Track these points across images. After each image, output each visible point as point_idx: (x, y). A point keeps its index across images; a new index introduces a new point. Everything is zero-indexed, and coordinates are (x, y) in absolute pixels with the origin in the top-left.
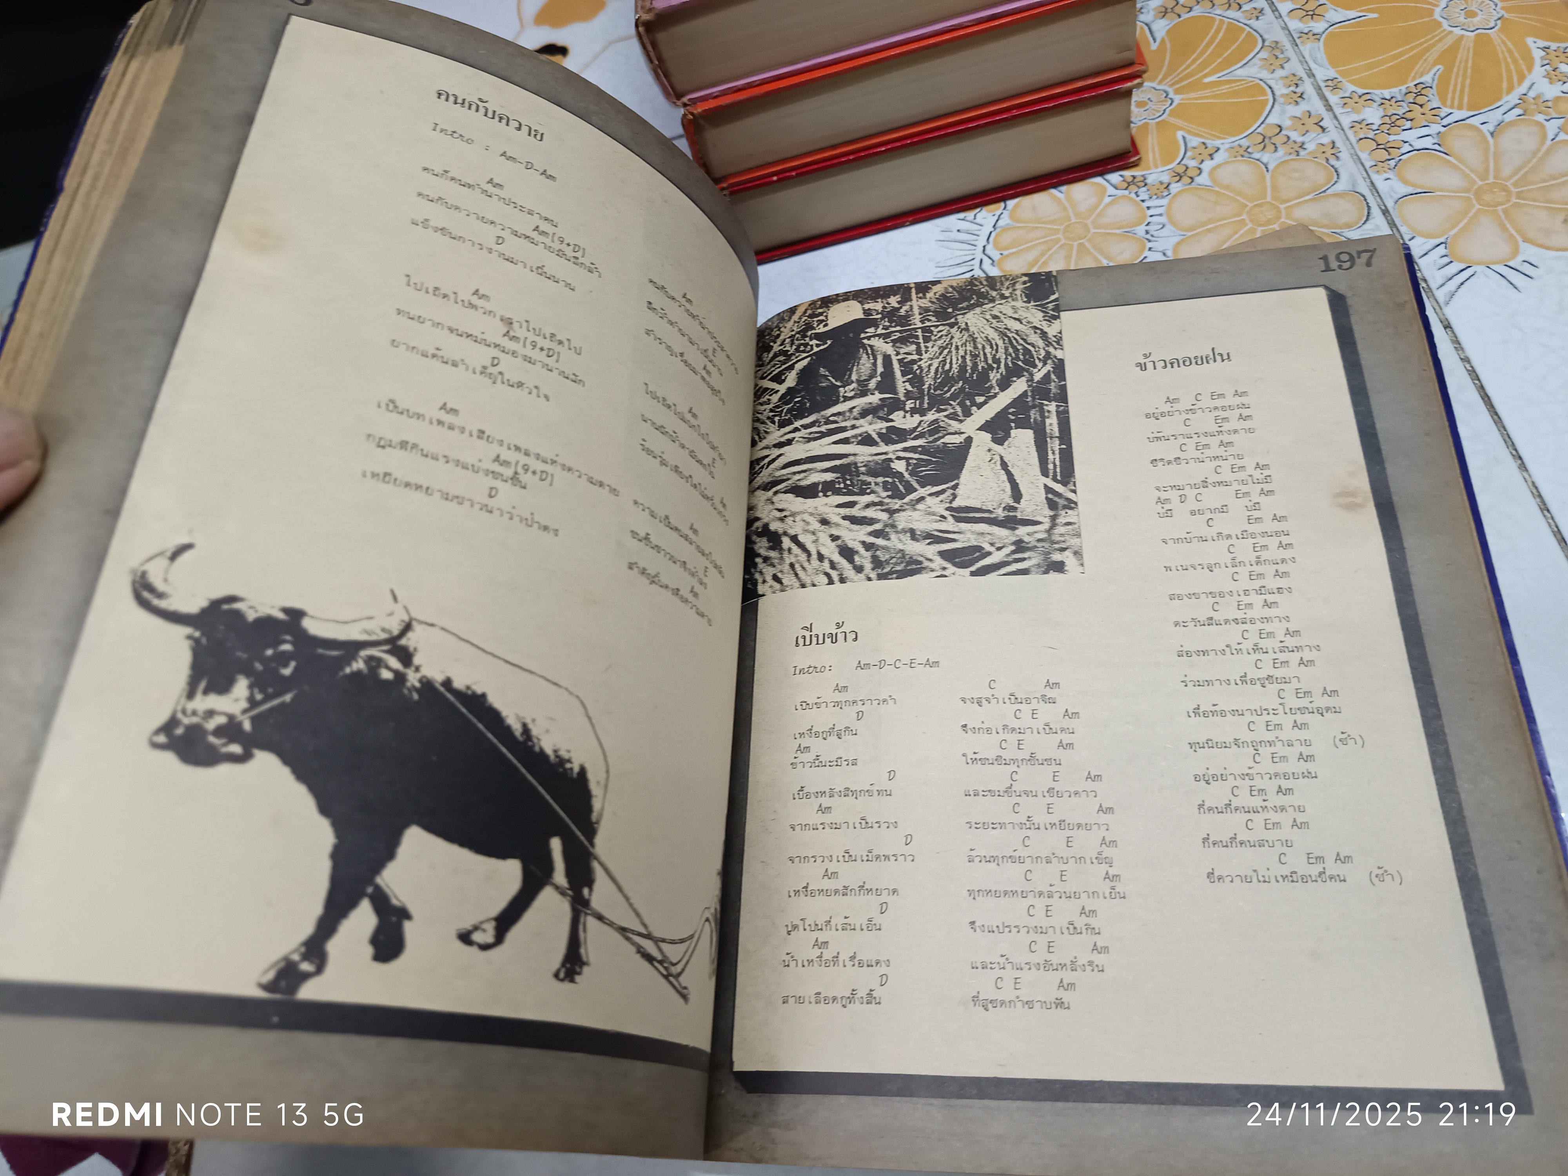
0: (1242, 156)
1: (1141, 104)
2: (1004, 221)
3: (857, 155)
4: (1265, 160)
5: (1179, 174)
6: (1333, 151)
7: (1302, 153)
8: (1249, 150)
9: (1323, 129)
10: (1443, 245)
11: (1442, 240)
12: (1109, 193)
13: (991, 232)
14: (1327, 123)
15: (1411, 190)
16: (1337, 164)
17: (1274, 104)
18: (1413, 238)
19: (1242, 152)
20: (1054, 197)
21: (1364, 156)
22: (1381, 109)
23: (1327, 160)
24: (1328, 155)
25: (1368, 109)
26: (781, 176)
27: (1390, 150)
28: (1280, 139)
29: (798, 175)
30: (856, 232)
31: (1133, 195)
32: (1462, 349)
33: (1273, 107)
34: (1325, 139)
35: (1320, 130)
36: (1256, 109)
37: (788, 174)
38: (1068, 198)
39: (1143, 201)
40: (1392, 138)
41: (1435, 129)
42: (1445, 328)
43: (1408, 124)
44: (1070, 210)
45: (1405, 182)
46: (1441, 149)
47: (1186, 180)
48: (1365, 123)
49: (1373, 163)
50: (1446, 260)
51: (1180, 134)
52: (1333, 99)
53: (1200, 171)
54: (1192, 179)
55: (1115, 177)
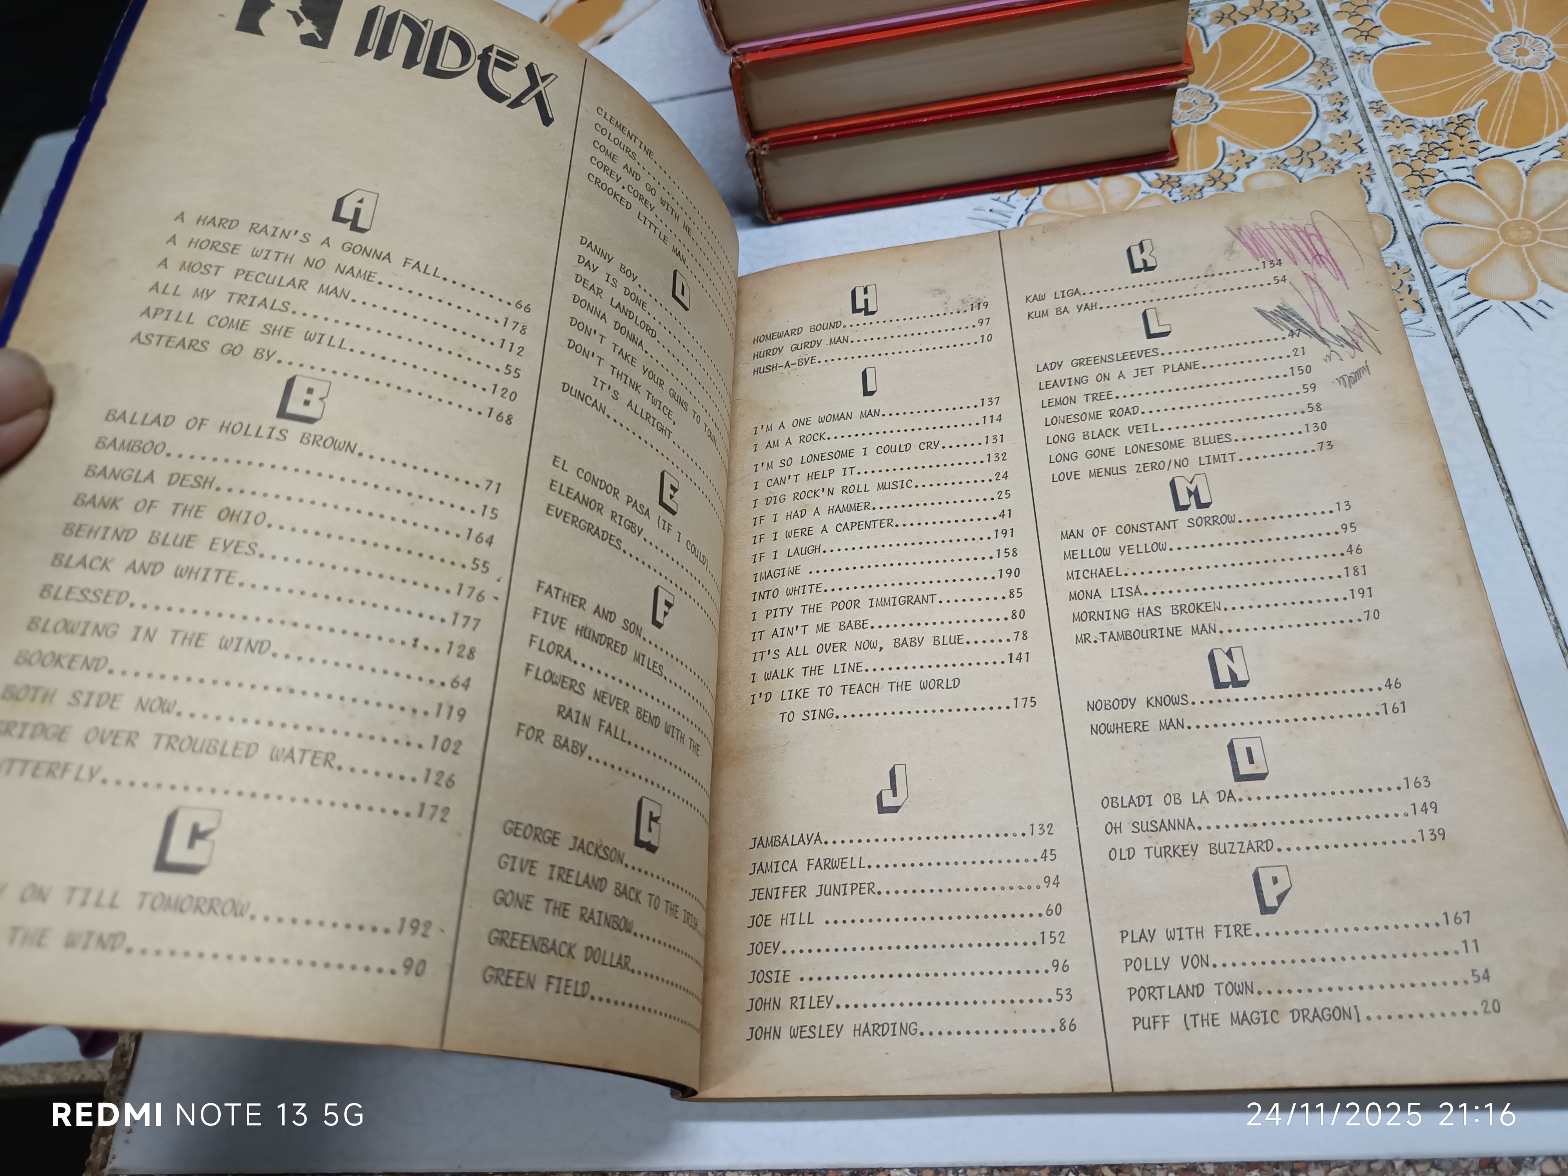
0: (1278, 168)
1: (1184, 106)
2: (1037, 206)
3: (899, 124)
4: (1300, 174)
5: (1213, 179)
6: (1368, 173)
7: (1338, 171)
8: (1286, 163)
9: (1362, 150)
10: (1463, 277)
11: (1463, 271)
12: (1142, 190)
13: (1022, 216)
14: (1366, 144)
15: (1439, 219)
16: (1370, 186)
17: (1316, 120)
18: (1434, 266)
19: (1278, 163)
20: (1088, 187)
21: (1398, 181)
22: (1421, 136)
23: (1362, 181)
24: (1363, 176)
25: (1407, 135)
26: (822, 136)
27: (1424, 177)
28: (1316, 156)
29: (838, 137)
30: (890, 201)
31: (1166, 195)
32: (1467, 379)
33: (1314, 123)
34: (1362, 160)
35: (1359, 150)
36: (1299, 124)
37: (829, 135)
38: (1102, 190)
39: (1175, 201)
40: (1428, 166)
41: (1471, 161)
42: (1454, 357)
43: (1446, 154)
44: (1103, 203)
45: (1435, 210)
46: (1475, 182)
47: (1220, 185)
48: (1404, 148)
49: (1405, 188)
50: (1464, 291)
51: (1220, 139)
52: (1376, 121)
53: (1235, 178)
54: (1226, 184)
55: (1150, 175)
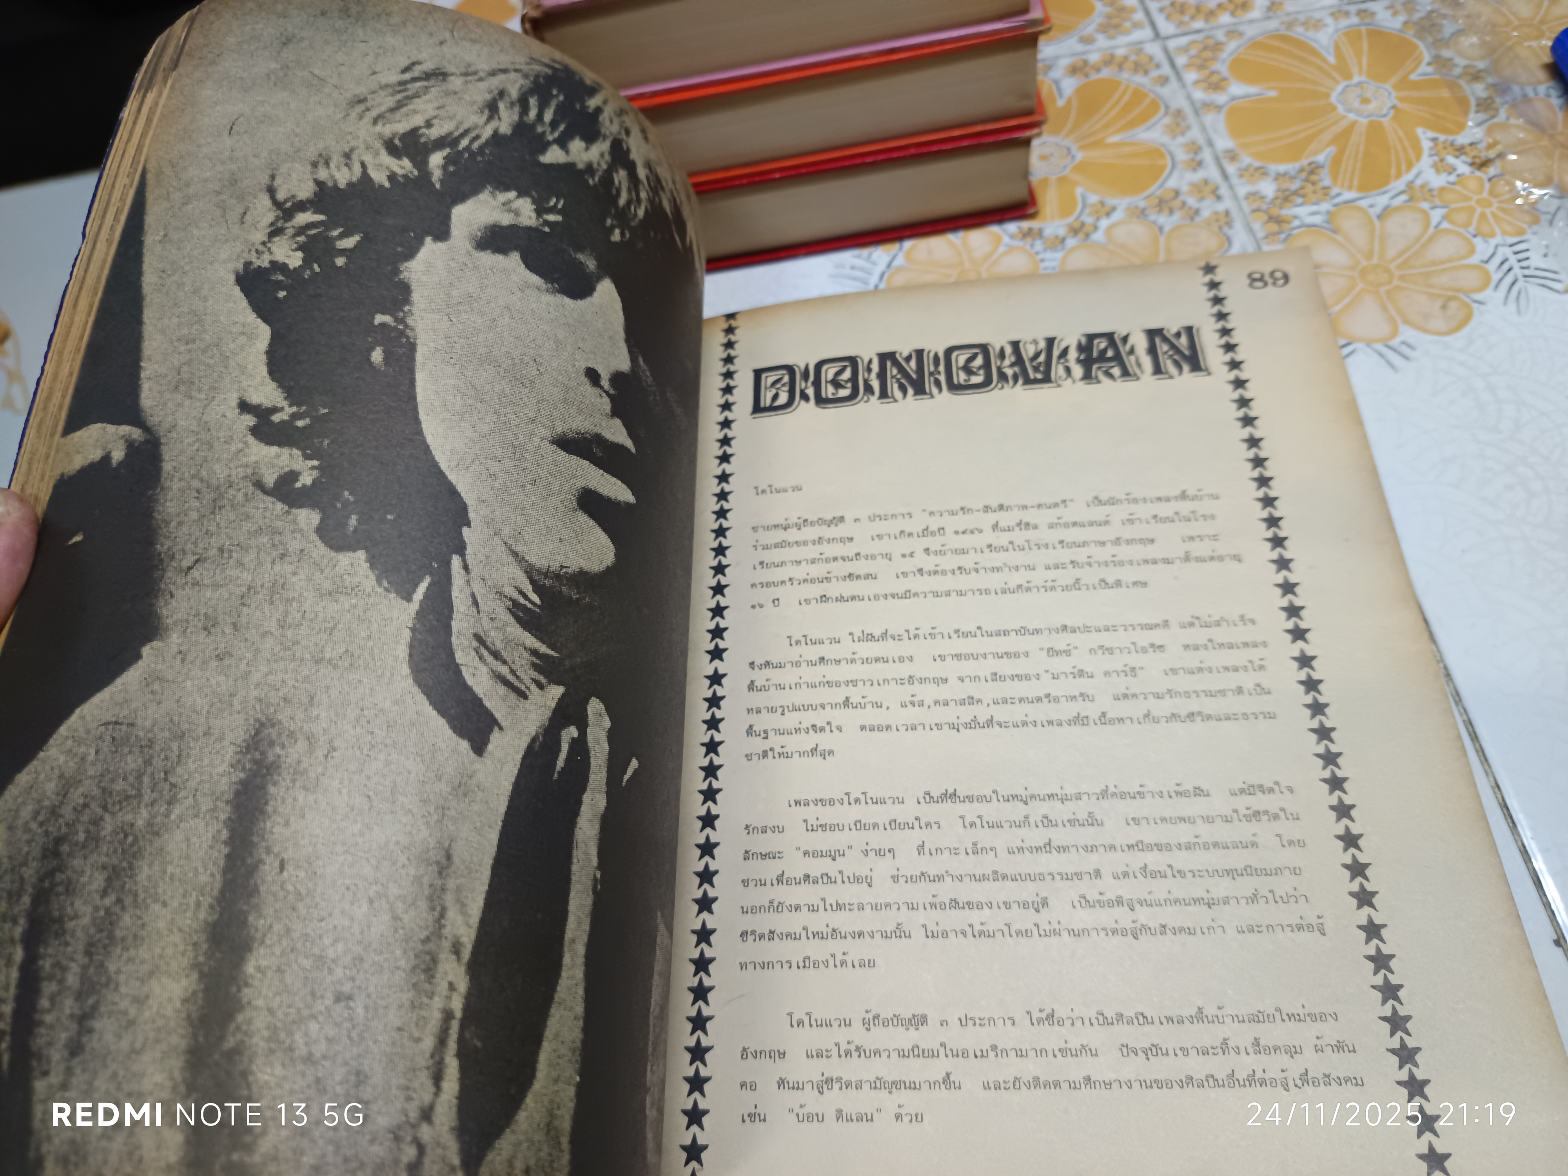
0: (1138, 218)
1: (1043, 158)
2: (900, 261)
4: (1160, 223)
5: (1075, 230)
6: (1226, 220)
7: (1197, 219)
8: (1146, 212)
9: (1219, 198)
12: (1004, 242)
13: (884, 272)
14: (1224, 191)
16: (1231, 233)
17: (1172, 168)
19: (1138, 212)
20: (949, 240)
21: (1257, 226)
22: (1275, 183)
23: (1221, 228)
24: (1221, 223)
25: (1262, 182)
27: (1282, 223)
28: (1176, 203)
31: (1028, 247)
33: (1171, 172)
34: (1220, 207)
35: (1216, 198)
36: (1155, 172)
38: (964, 243)
39: (1037, 253)
40: (1283, 212)
41: (1325, 206)
43: (1299, 200)
44: (965, 256)
46: (1331, 226)
47: (1081, 236)
48: (1259, 195)
49: (1264, 234)
51: (1079, 191)
52: (1231, 169)
53: (1096, 228)
54: (1087, 235)
55: (1012, 227)
